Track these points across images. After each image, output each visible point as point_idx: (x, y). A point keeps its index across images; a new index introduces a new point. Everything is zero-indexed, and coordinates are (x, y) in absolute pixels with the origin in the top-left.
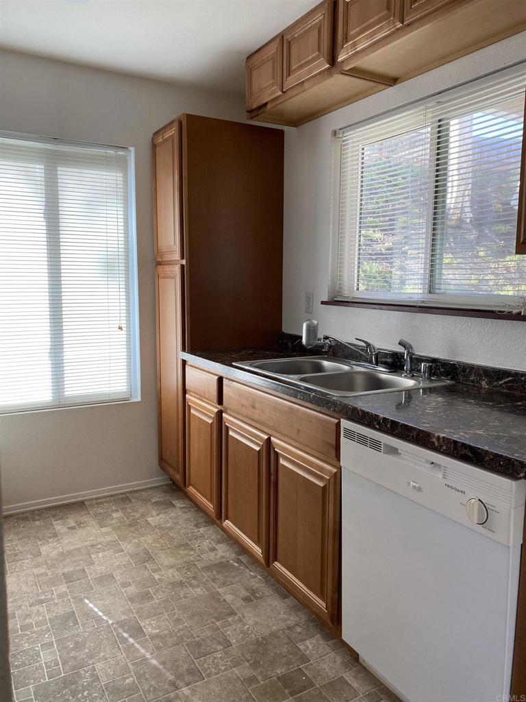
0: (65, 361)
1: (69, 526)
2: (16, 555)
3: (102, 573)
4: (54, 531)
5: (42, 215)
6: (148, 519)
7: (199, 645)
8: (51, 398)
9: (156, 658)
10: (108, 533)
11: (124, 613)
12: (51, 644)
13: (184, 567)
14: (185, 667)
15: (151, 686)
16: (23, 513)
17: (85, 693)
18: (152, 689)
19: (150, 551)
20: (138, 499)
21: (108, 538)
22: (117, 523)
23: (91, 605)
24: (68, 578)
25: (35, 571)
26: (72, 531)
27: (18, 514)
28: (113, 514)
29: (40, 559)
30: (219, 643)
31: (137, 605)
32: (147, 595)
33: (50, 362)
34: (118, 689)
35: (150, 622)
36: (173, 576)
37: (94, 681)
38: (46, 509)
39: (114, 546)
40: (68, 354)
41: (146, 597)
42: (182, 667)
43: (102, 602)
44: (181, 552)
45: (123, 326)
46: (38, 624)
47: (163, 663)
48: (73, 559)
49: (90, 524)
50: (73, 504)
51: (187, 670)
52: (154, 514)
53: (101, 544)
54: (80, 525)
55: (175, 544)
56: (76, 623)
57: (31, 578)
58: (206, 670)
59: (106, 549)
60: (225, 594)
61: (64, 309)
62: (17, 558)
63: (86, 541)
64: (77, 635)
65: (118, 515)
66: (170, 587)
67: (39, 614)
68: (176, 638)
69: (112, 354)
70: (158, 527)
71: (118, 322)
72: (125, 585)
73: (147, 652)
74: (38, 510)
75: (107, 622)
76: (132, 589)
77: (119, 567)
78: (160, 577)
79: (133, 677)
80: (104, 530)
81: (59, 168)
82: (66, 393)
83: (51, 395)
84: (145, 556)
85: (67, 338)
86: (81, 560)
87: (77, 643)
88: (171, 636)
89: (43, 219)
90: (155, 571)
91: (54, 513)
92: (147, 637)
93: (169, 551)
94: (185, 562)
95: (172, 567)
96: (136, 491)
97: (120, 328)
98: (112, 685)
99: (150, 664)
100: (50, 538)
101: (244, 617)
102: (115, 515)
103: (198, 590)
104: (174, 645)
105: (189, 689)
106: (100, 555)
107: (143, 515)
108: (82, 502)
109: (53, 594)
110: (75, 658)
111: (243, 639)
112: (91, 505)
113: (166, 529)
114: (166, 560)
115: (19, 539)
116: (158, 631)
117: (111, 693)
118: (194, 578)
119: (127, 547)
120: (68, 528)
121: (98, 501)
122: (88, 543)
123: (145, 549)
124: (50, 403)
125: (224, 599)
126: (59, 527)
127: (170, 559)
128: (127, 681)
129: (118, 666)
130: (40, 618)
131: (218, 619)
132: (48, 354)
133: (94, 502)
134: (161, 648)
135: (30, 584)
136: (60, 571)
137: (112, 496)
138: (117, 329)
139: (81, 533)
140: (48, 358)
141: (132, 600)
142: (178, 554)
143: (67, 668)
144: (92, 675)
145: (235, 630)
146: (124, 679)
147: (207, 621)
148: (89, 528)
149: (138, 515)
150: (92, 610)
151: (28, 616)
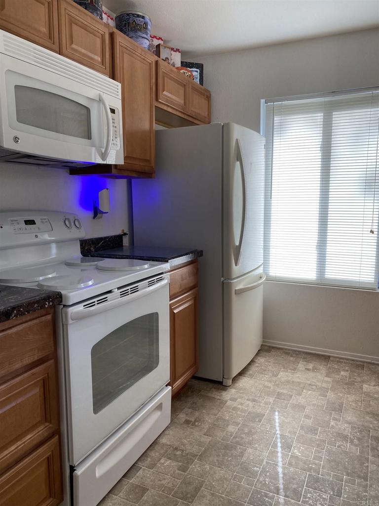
0: (327, 253)
1: (307, 368)
2: (265, 370)
3: (300, 403)
4: (296, 367)
5: (319, 149)
6: (364, 385)
7: (317, 480)
8: (315, 278)
9: (284, 468)
10: (327, 382)
11: (290, 432)
12: (238, 424)
13: (359, 428)
14: (295, 486)
15: (265, 481)
16: (289, 350)
17: (229, 459)
18: (263, 482)
19: (344, 405)
20: (370, 369)
21: (324, 385)
22: (339, 379)
23: (277, 417)
24: (279, 396)
25: (266, 383)
26: (307, 371)
27: (286, 349)
28: (342, 372)
29: (274, 379)
30: (333, 490)
31: (303, 433)
32: (315, 430)
33: (316, 252)
34: (247, 469)
35: (300, 446)
36: (345, 430)
37: (239, 456)
38: (304, 352)
39: (324, 392)
40: (330, 248)
41: (313, 431)
42: (294, 484)
43: (284, 418)
44: (368, 418)
45: (374, 230)
46: (241, 411)
47: (284, 474)
48: (292, 387)
49: (322, 372)
50: (323, 356)
51: (295, 489)
52: (373, 384)
53: (316, 386)
54: (314, 369)
55: (368, 410)
56: (260, 421)
57: (261, 386)
58: (306, 498)
59: (317, 390)
60: (373, 463)
61: (329, 215)
62: (264, 372)
63: (309, 380)
64: (254, 428)
65: (345, 374)
66: (335, 434)
67: (248, 405)
68: (307, 466)
69: (363, 252)
70: (366, 393)
71: (370, 227)
72: (307, 417)
73: (282, 462)
74: (299, 351)
75: (277, 431)
76: (309, 422)
77: (314, 405)
78: (335, 425)
79: (260, 469)
80: (326, 379)
81: (334, 113)
82: (326, 276)
83: (315, 275)
84: (338, 407)
85: (330, 236)
86: (296, 390)
87: (250, 431)
88: (305, 463)
89: (319, 152)
90: (335, 419)
91: (306, 356)
92: (290, 454)
93: (359, 412)
94: (363, 425)
95: (350, 423)
96: (374, 364)
97: (372, 232)
98: (245, 464)
99: (276, 469)
100: (291, 369)
101: (371, 486)
102: (342, 373)
103: (354, 448)
104: (301, 469)
105: (284, 499)
106: (310, 392)
107: (363, 382)
108: (329, 357)
109: (263, 400)
110: (242, 438)
111: (354, 499)
112: (333, 361)
113: (371, 397)
114: (350, 416)
115: (274, 363)
116: (300, 454)
117: (242, 468)
118: (359, 439)
119: (331, 395)
120: (306, 368)
121: (340, 360)
122: (309, 382)
123: (342, 403)
124: (314, 280)
125: (368, 466)
126: (301, 366)
127: (354, 418)
128: (255, 468)
129: (258, 458)
130: (246, 408)
131: (348, 475)
132: (315, 247)
133: (337, 359)
134: (292, 465)
135: (258, 388)
136: (278, 390)
137: (353, 360)
138: (369, 232)
139: (311, 374)
140: (315, 249)
141: (302, 428)
142: (364, 418)
143: (234, 441)
144: (242, 452)
145: (354, 489)
146: (255, 466)
147: (339, 470)
148: (318, 374)
149: (359, 379)
150: (274, 420)
151: (242, 404)
